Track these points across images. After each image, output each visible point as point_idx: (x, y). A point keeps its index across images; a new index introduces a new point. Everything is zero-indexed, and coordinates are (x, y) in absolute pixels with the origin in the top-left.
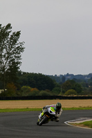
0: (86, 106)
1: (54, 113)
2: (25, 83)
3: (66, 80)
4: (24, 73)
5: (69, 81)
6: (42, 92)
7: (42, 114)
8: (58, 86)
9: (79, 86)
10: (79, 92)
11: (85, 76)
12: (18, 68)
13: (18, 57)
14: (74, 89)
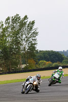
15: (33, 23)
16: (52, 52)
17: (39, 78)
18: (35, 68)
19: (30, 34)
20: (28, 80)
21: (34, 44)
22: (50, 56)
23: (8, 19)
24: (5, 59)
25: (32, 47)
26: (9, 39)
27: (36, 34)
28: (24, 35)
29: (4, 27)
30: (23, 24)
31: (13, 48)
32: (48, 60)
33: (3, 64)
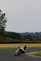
0: (35, 46)
1: (23, 50)
2: (7, 36)
3: (26, 35)
4: (7, 32)
5: (27, 35)
6: (15, 40)
7: (18, 50)
8: (22, 38)
9: (32, 38)
10: (31, 40)
11: (34, 33)
12: (4, 29)
13: (4, 25)
14: (29, 39)
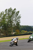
15: (19, 12)
16: (28, 26)
17: (17, 39)
18: (19, 34)
19: (17, 17)
20: (12, 40)
21: (19, 22)
22: (27, 28)
23: (6, 10)
24: (5, 30)
25: (18, 24)
26: (7, 20)
27: (20, 17)
28: (14, 18)
29: (4, 14)
30: (13, 13)
31: (9, 24)
32: (25, 30)
33: (4, 32)
